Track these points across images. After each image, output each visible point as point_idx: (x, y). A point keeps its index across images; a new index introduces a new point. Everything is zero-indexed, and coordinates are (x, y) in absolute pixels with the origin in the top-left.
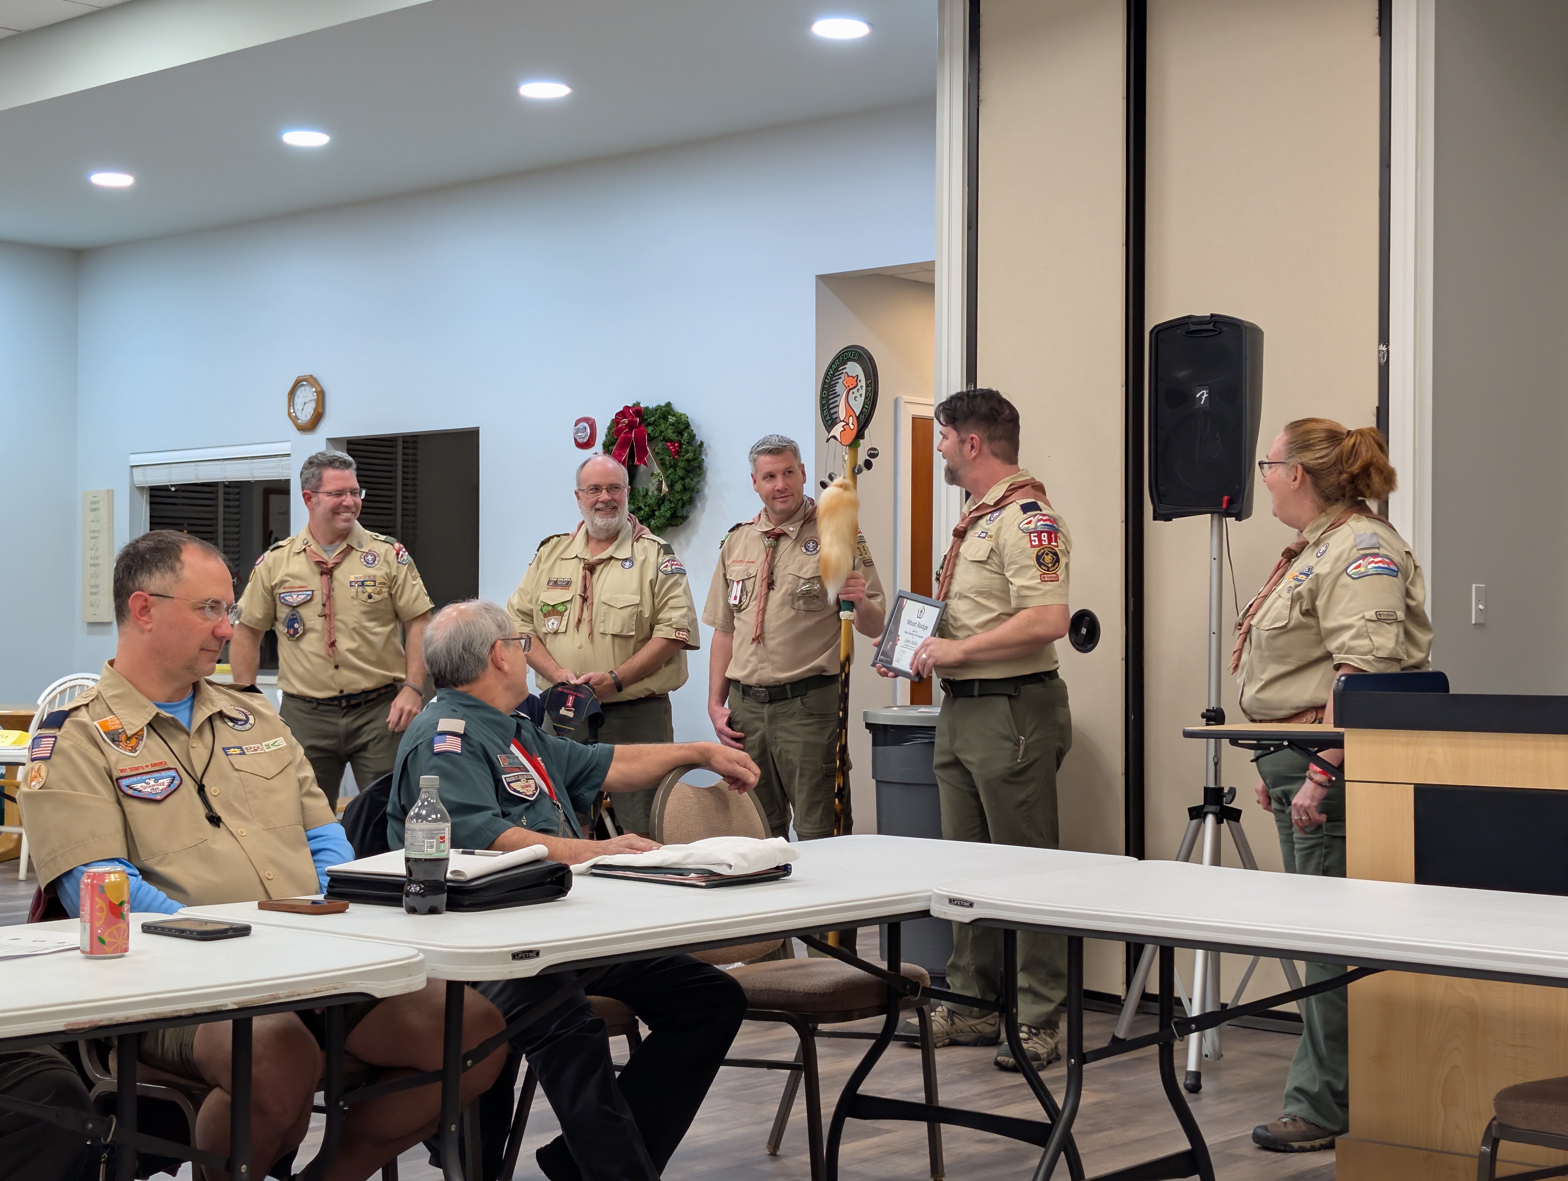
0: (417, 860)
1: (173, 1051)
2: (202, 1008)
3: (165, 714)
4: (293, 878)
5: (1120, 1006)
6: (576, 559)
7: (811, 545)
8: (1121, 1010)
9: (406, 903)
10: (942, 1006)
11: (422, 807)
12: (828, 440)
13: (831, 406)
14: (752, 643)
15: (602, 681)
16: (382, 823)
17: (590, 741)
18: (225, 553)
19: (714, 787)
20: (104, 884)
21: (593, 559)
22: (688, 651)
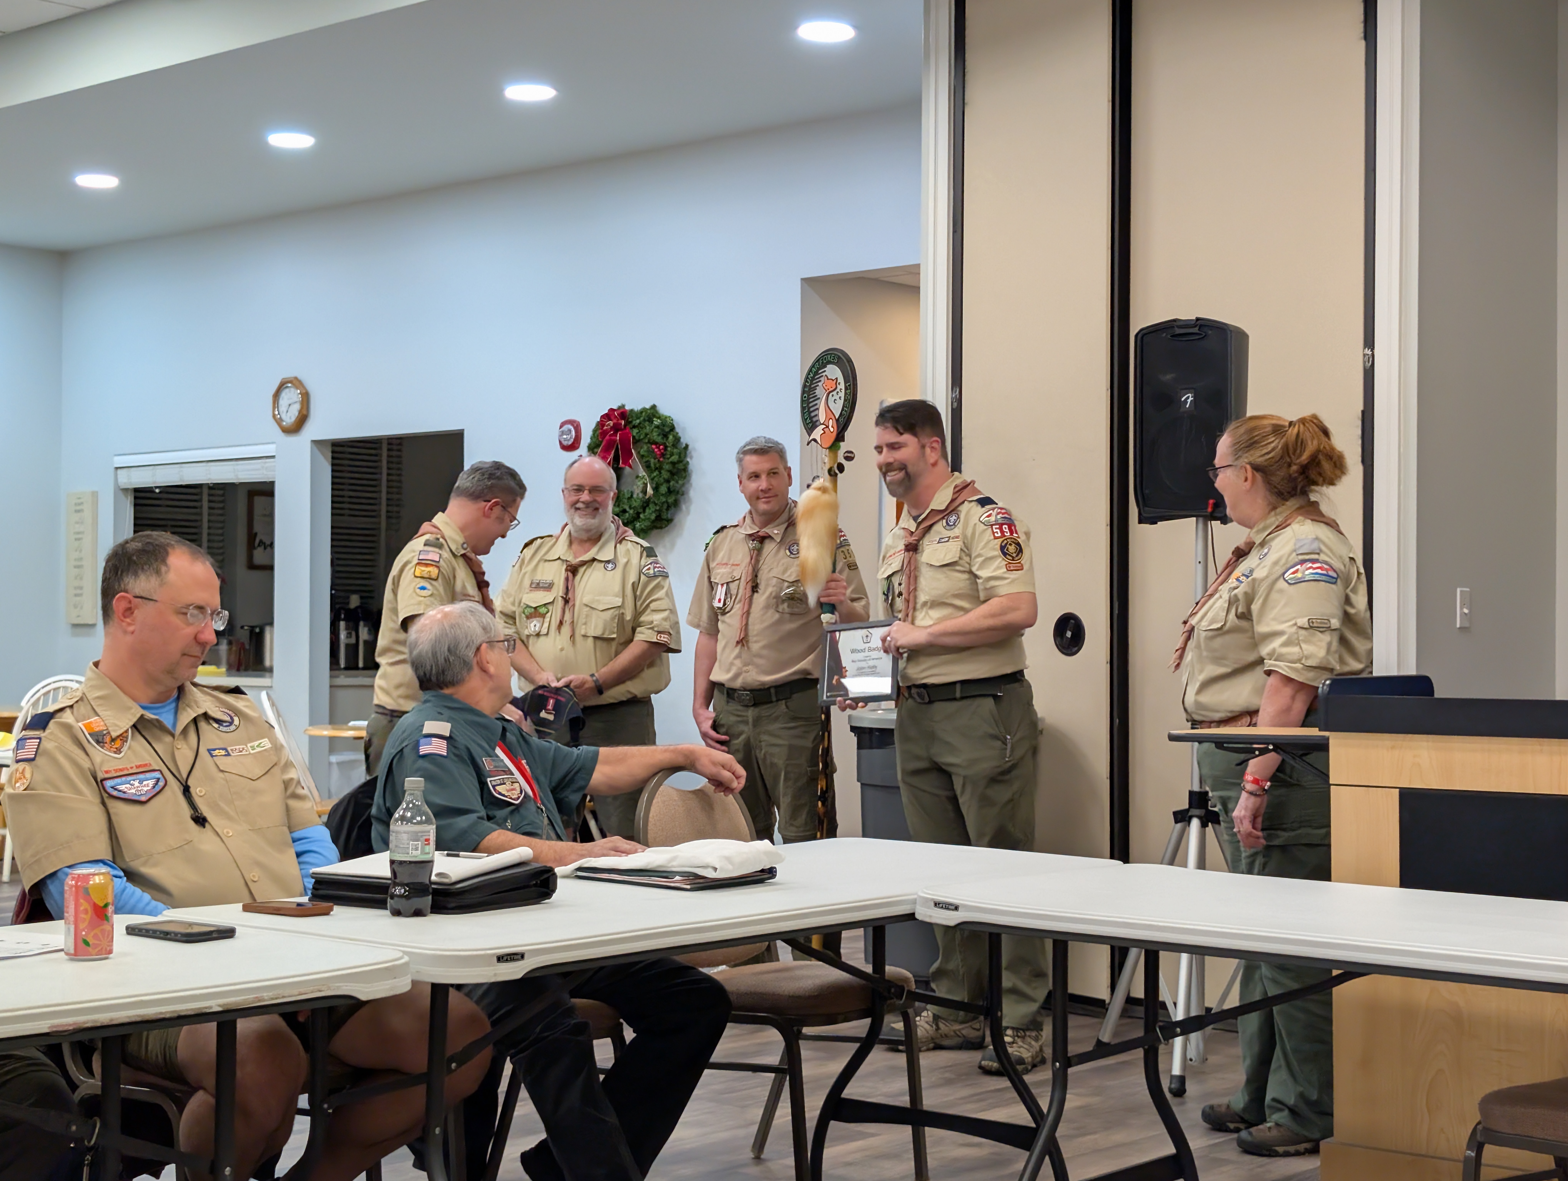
0: (401, 863)
1: (157, 1056)
2: (187, 1010)
3: (149, 715)
4: (279, 881)
5: (1104, 1010)
6: (559, 561)
7: (793, 548)
8: (1105, 1014)
9: (391, 905)
10: (928, 1010)
11: (407, 809)
12: (809, 444)
13: (812, 409)
14: (736, 646)
15: (583, 684)
16: (367, 826)
17: (573, 743)
19: (699, 790)
20: (88, 886)
21: (575, 561)
22: (670, 654)
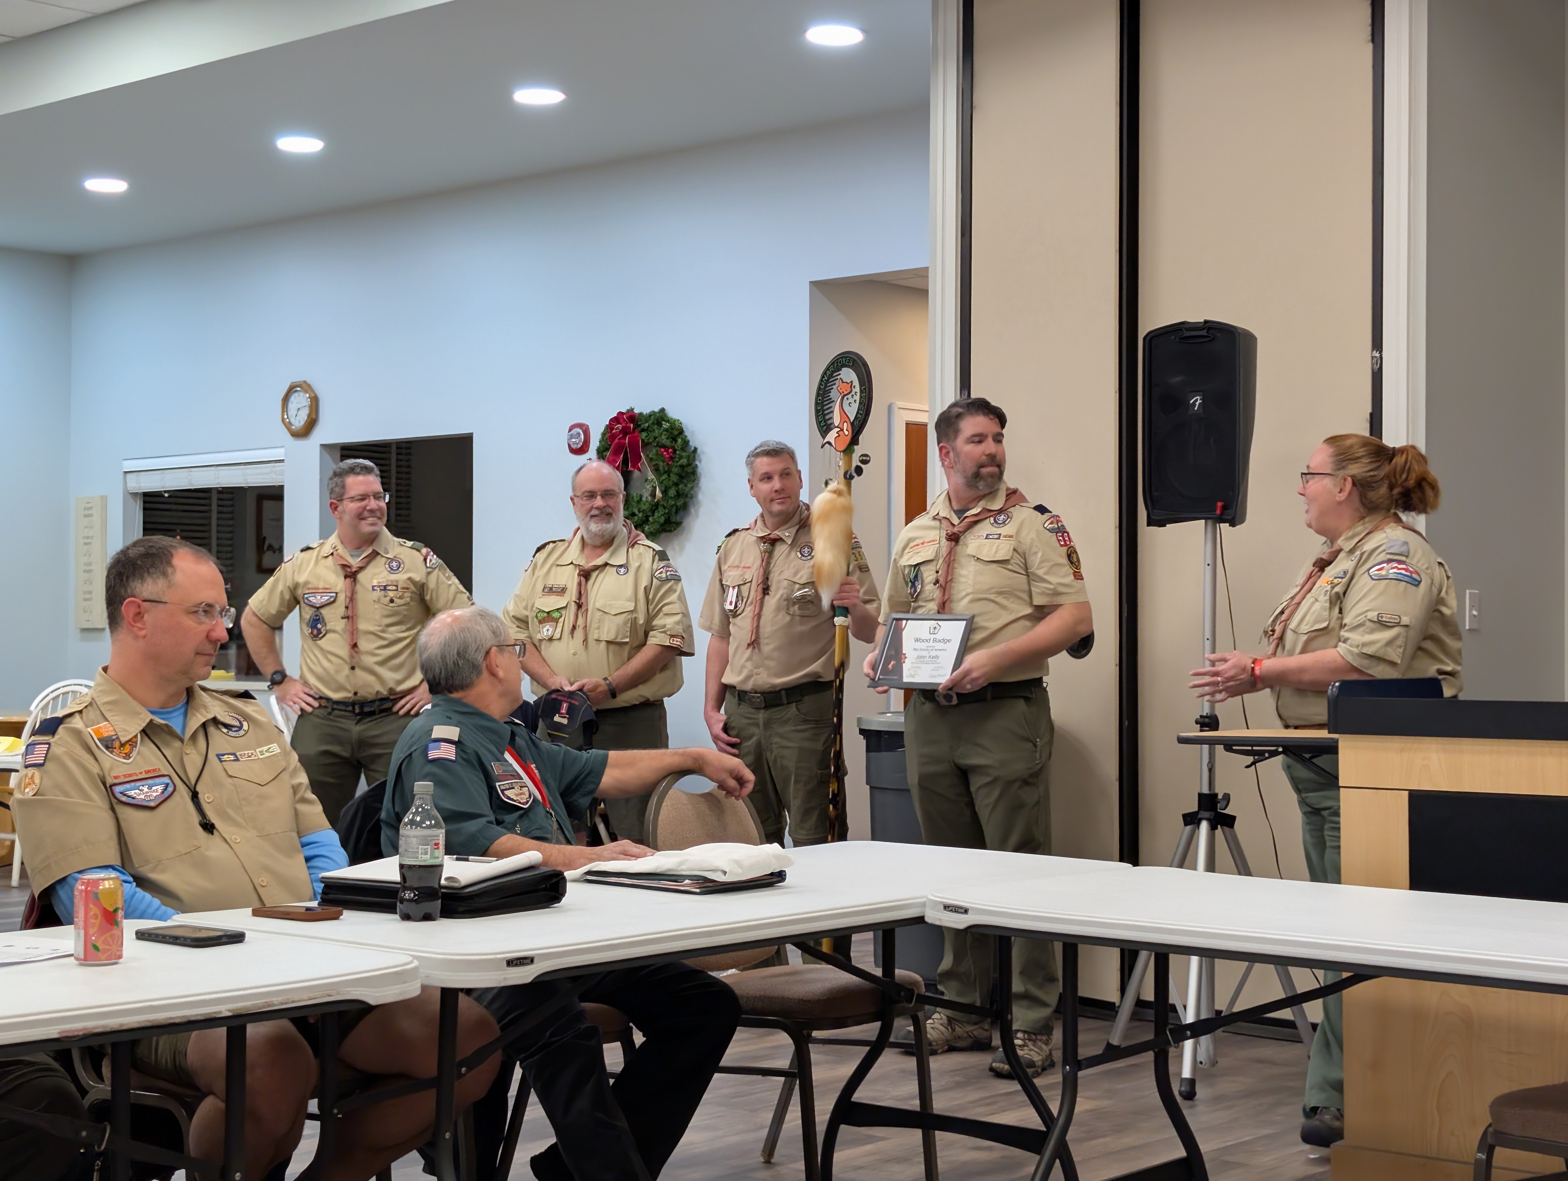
0: (411, 867)
1: (167, 1059)
2: (197, 1015)
3: (158, 720)
4: (288, 885)
5: (1114, 1013)
6: (571, 566)
7: (806, 550)
8: (1115, 1017)
10: (938, 1013)
11: (416, 813)
12: (823, 446)
13: (826, 412)
14: (747, 648)
15: (596, 687)
17: (585, 748)
18: (218, 558)
19: (708, 794)
20: (98, 891)
21: (588, 565)
22: (683, 658)
